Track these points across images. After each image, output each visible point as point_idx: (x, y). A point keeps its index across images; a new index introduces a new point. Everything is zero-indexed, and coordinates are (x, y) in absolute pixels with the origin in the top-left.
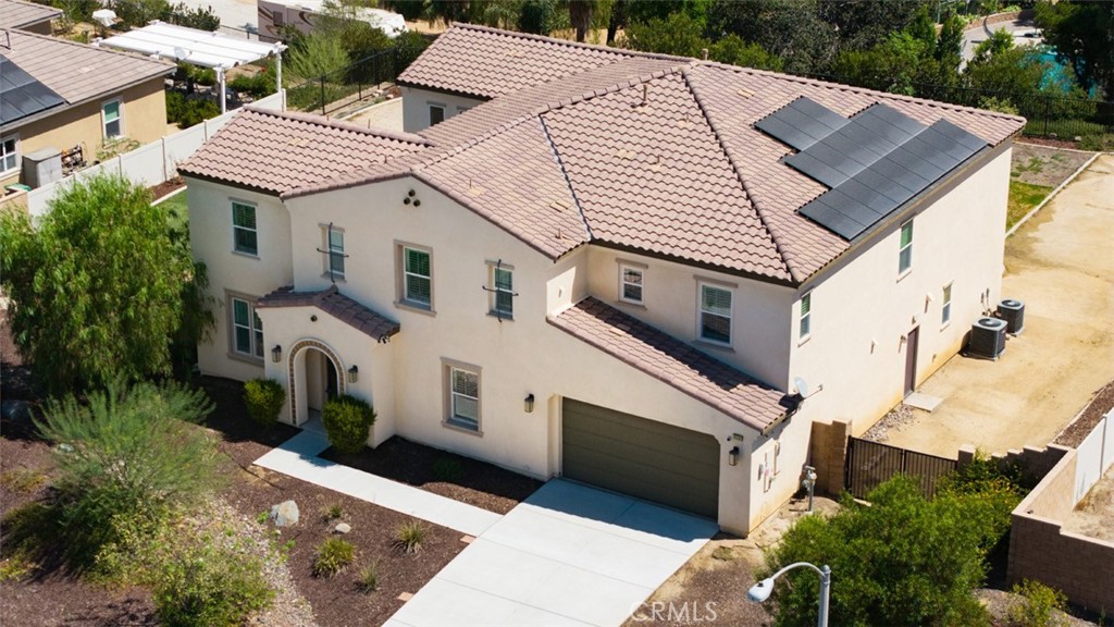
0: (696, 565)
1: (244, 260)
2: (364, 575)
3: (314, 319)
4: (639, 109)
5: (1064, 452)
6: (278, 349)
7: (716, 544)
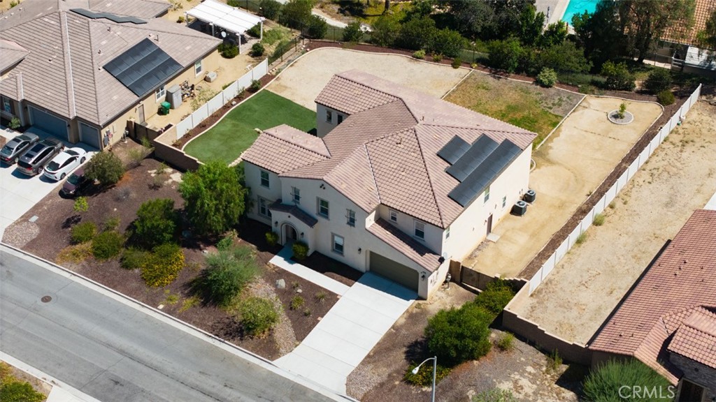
0: (410, 311)
1: (264, 188)
2: (307, 311)
3: (289, 217)
4: (399, 145)
5: (526, 282)
6: (277, 223)
7: (417, 302)
